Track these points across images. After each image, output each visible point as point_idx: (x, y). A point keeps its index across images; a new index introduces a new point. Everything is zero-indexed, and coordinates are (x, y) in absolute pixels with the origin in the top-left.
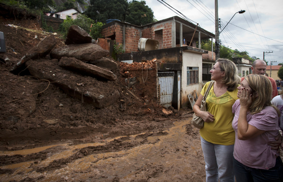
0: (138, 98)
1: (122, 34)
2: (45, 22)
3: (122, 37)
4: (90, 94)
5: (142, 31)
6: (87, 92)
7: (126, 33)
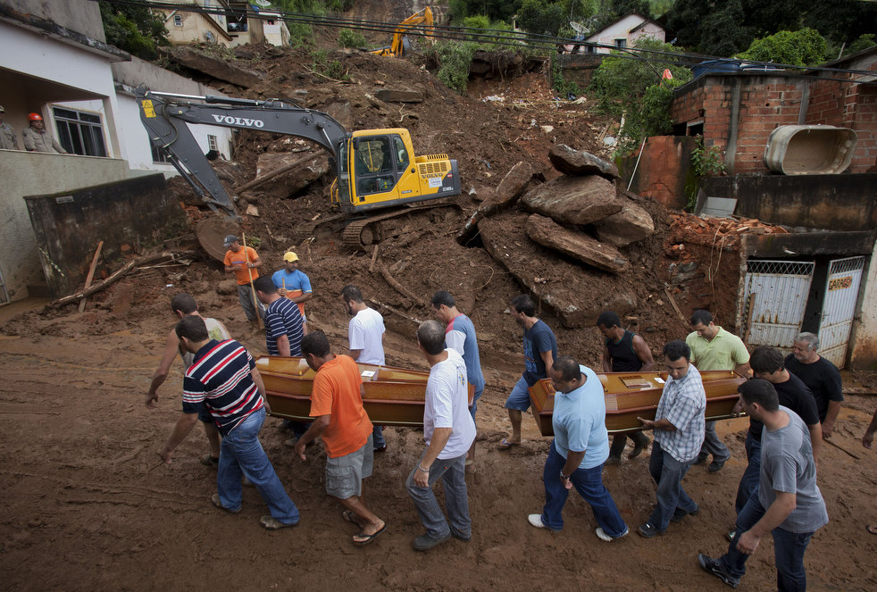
0: (682, 318)
1: (727, 112)
2: (560, 73)
3: (728, 121)
4: (552, 301)
5: (811, 88)
6: (549, 296)
7: (741, 106)
